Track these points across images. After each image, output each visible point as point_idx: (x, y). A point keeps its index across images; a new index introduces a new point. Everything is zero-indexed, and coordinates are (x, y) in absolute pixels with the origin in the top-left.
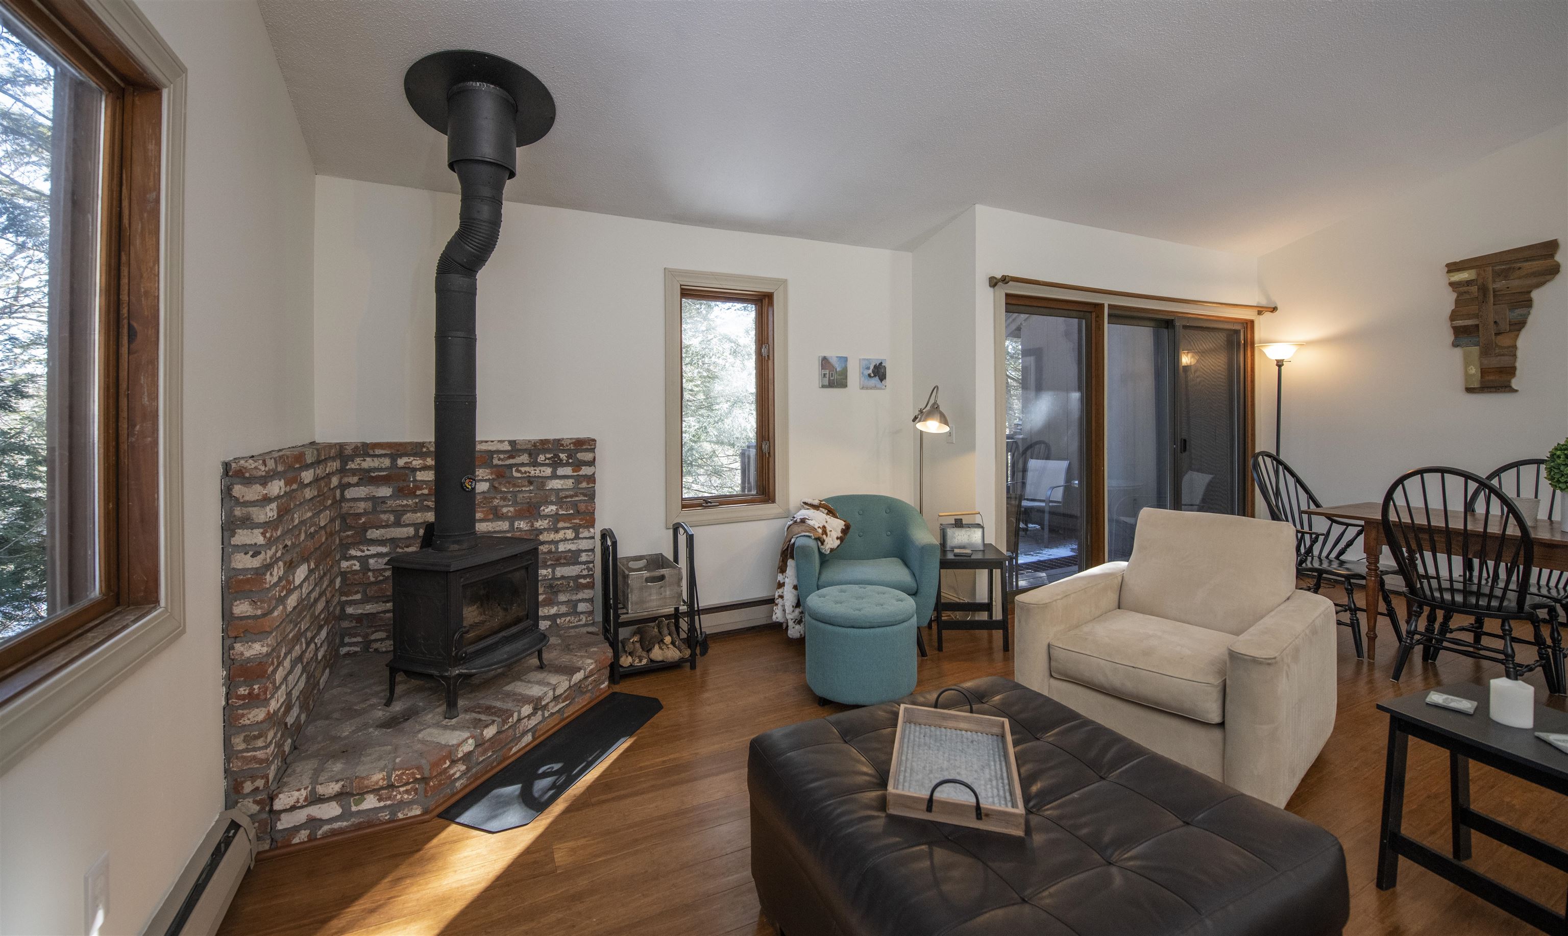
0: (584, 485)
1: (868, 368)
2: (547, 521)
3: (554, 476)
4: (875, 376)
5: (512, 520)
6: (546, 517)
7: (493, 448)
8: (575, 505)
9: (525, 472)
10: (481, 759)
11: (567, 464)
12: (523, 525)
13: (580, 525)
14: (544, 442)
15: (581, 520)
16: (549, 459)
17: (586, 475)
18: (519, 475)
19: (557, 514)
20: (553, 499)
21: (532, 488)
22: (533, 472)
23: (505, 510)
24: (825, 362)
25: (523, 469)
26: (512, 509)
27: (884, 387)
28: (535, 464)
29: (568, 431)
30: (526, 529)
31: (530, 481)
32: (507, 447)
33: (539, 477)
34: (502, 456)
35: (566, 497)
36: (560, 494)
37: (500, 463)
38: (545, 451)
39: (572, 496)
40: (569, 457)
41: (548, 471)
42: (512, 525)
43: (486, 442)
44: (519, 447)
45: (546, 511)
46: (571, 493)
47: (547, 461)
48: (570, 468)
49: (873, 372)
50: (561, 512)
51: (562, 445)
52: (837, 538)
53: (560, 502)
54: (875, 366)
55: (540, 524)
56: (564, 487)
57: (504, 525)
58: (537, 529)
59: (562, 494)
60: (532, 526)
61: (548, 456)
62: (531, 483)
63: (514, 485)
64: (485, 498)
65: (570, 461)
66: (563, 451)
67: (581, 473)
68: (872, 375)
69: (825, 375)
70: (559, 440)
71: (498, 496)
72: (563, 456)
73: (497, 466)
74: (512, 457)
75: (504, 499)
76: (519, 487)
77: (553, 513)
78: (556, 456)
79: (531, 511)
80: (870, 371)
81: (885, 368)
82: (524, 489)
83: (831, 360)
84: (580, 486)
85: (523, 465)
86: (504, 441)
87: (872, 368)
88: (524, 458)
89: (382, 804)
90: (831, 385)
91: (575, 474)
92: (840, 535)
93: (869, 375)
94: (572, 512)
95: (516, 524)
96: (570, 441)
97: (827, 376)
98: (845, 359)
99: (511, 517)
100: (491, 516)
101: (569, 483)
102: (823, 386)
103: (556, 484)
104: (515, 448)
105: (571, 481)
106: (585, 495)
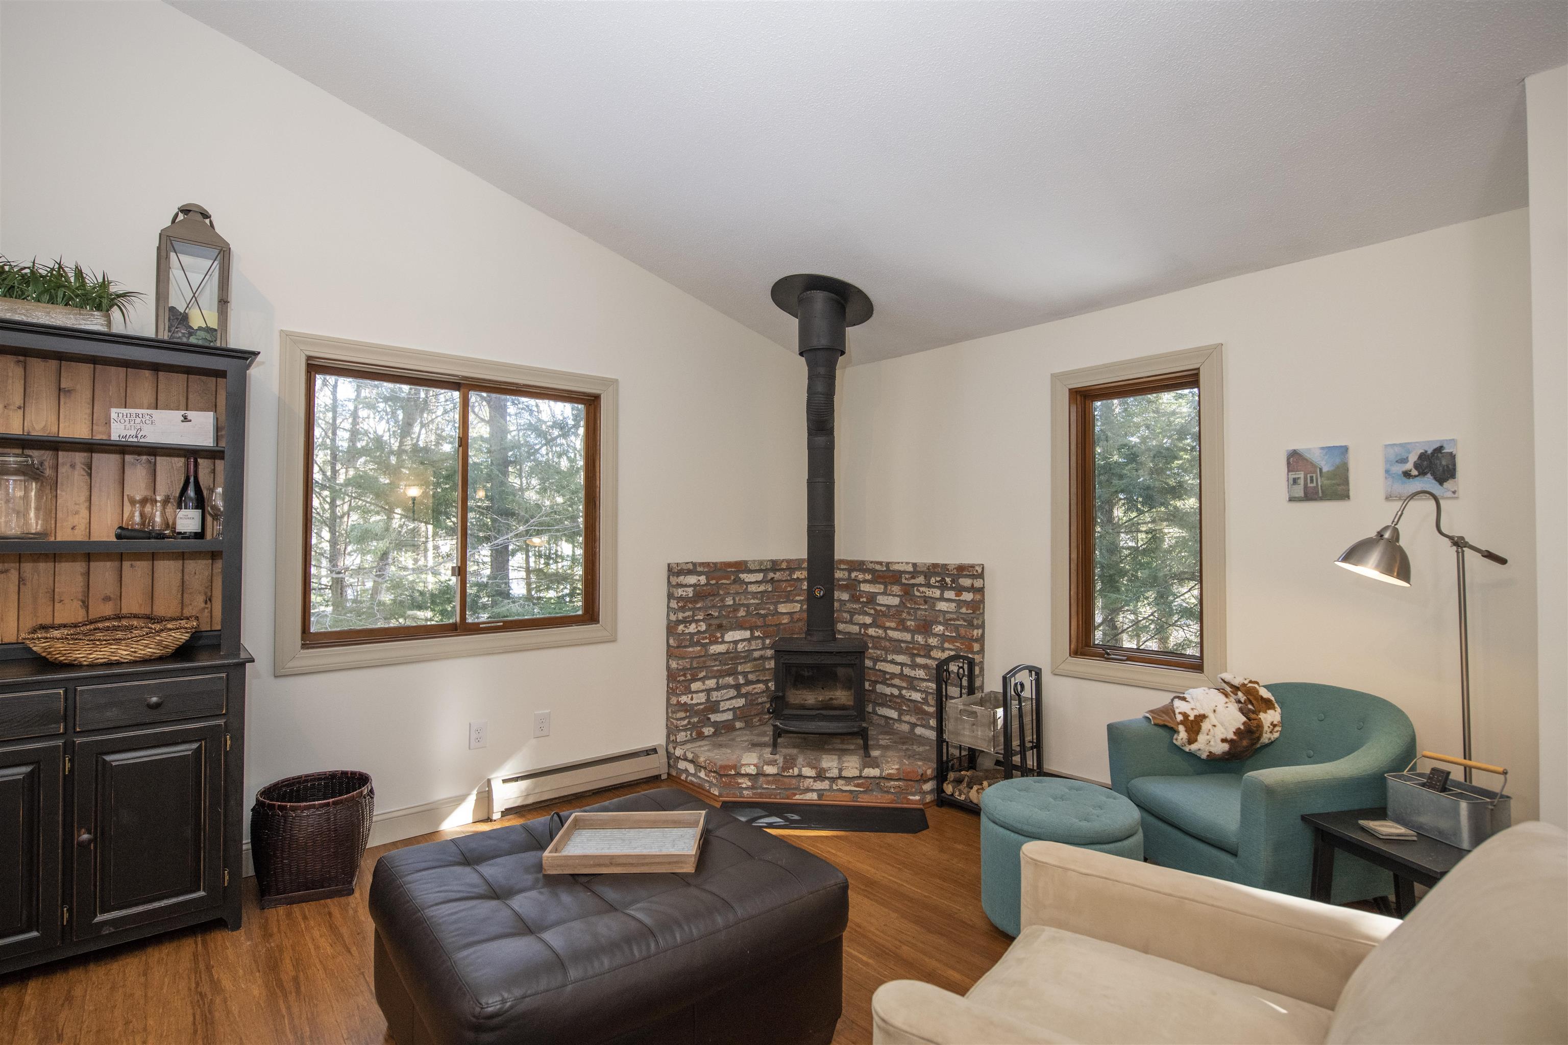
0: (964, 610)
1: (1404, 461)
2: (936, 640)
3: (942, 599)
4: (1422, 473)
5: (913, 632)
6: (936, 635)
7: (902, 569)
8: (957, 628)
9: (923, 592)
10: (765, 786)
11: (951, 588)
12: (920, 639)
13: (961, 649)
14: (935, 566)
15: (962, 644)
16: (938, 582)
17: (965, 601)
18: (918, 594)
19: (943, 634)
20: (941, 619)
21: (926, 607)
22: (927, 593)
23: (909, 623)
24: (1295, 459)
25: (922, 589)
26: (913, 623)
27: (1450, 494)
28: (929, 586)
29: (952, 558)
30: (922, 643)
31: (926, 600)
32: (910, 569)
33: (931, 598)
34: (907, 576)
35: (950, 620)
36: (947, 616)
37: (906, 582)
38: (936, 574)
39: (954, 620)
40: (953, 581)
41: (937, 593)
42: (913, 638)
43: (899, 563)
44: (918, 569)
45: (936, 630)
46: (955, 616)
47: (937, 584)
48: (953, 592)
49: (1416, 466)
50: (947, 633)
51: (948, 570)
52: (1224, 740)
53: (946, 624)
54: (1423, 456)
55: (933, 641)
56: (949, 610)
57: (907, 637)
58: (929, 645)
59: (948, 616)
60: (926, 642)
61: (938, 579)
62: (926, 602)
63: (915, 603)
64: (897, 611)
65: (954, 585)
66: (949, 575)
67: (961, 598)
68: (1415, 472)
69: (1295, 481)
70: (946, 565)
71: (905, 611)
72: (948, 580)
73: (905, 584)
74: (913, 578)
75: (909, 613)
76: (917, 604)
77: (941, 633)
78: (943, 579)
79: (925, 628)
80: (1409, 466)
81: (1452, 456)
82: (921, 607)
83: (1307, 455)
84: (961, 611)
85: (921, 585)
86: (909, 563)
87: (1413, 458)
88: (921, 580)
89: (706, 778)
90: (1310, 496)
91: (957, 598)
92: (1231, 736)
93: (1407, 474)
94: (954, 634)
95: (916, 637)
96: (954, 567)
97: (1302, 482)
98: (1344, 450)
99: (913, 631)
100: (901, 627)
101: (953, 605)
102: (1292, 499)
103: (942, 606)
104: (916, 571)
105: (954, 605)
106: (965, 621)
